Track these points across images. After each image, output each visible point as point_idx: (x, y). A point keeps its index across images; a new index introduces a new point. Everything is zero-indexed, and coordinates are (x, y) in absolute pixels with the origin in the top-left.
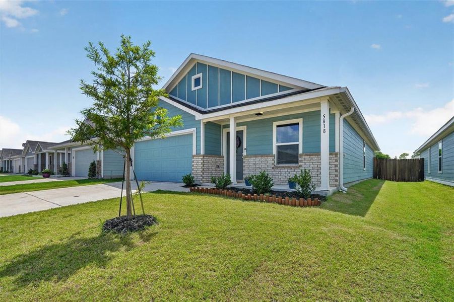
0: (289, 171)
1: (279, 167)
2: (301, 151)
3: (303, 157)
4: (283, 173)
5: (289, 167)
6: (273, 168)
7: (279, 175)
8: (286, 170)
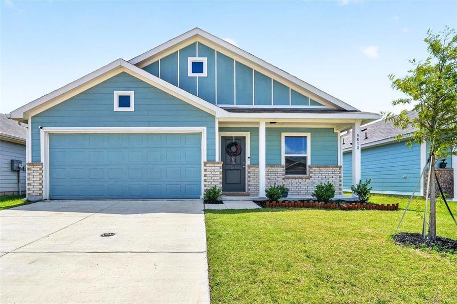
0: (300, 181)
1: (288, 178)
2: (309, 163)
3: (313, 168)
4: (294, 183)
5: (299, 178)
6: (284, 179)
7: (290, 185)
8: (297, 180)
